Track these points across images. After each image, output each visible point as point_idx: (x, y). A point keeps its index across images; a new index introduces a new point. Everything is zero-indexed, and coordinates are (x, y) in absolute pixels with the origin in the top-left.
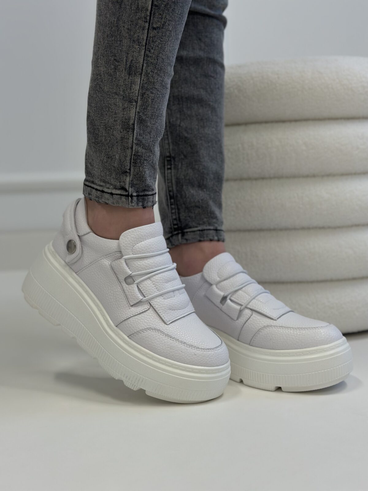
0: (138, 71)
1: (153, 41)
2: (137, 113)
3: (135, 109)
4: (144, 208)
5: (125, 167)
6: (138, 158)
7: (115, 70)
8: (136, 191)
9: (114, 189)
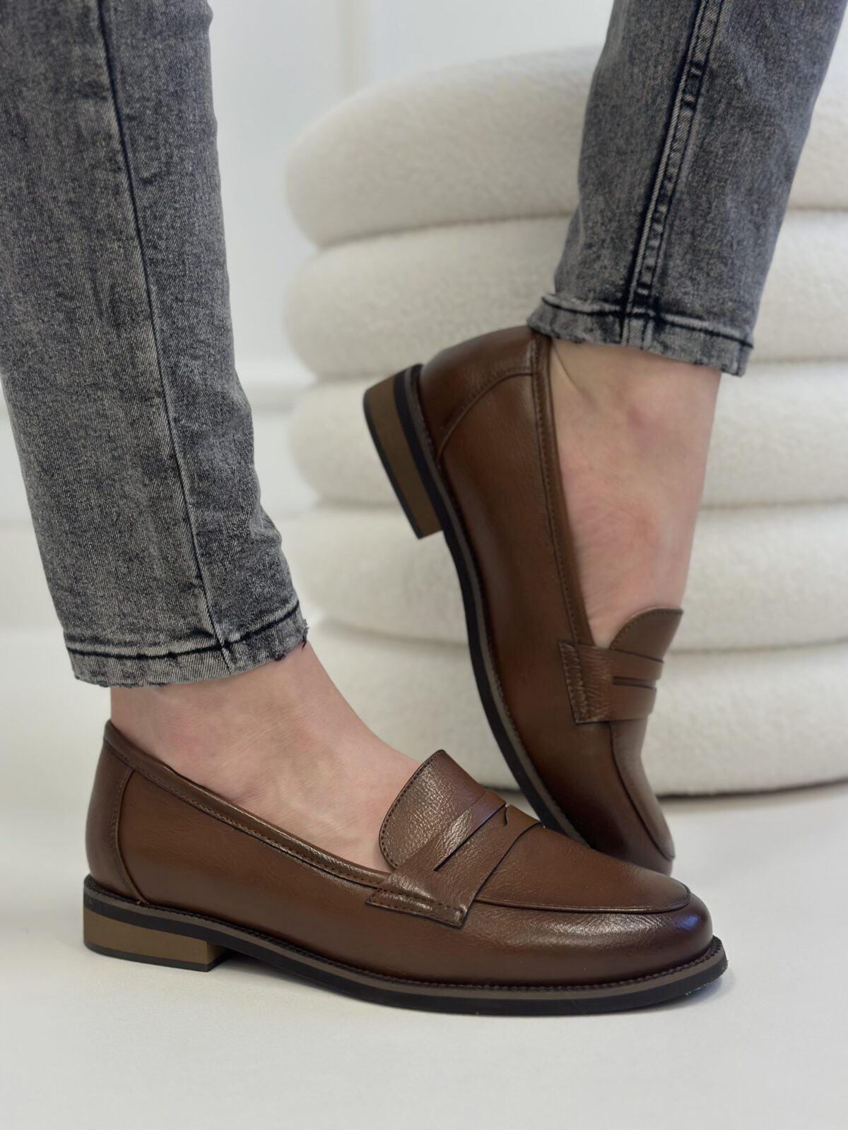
0: (139, 309)
1: (155, 217)
2: (173, 424)
3: (163, 414)
4: (280, 658)
5: (184, 574)
6: (210, 539)
7: (72, 323)
8: (235, 628)
9: (174, 640)
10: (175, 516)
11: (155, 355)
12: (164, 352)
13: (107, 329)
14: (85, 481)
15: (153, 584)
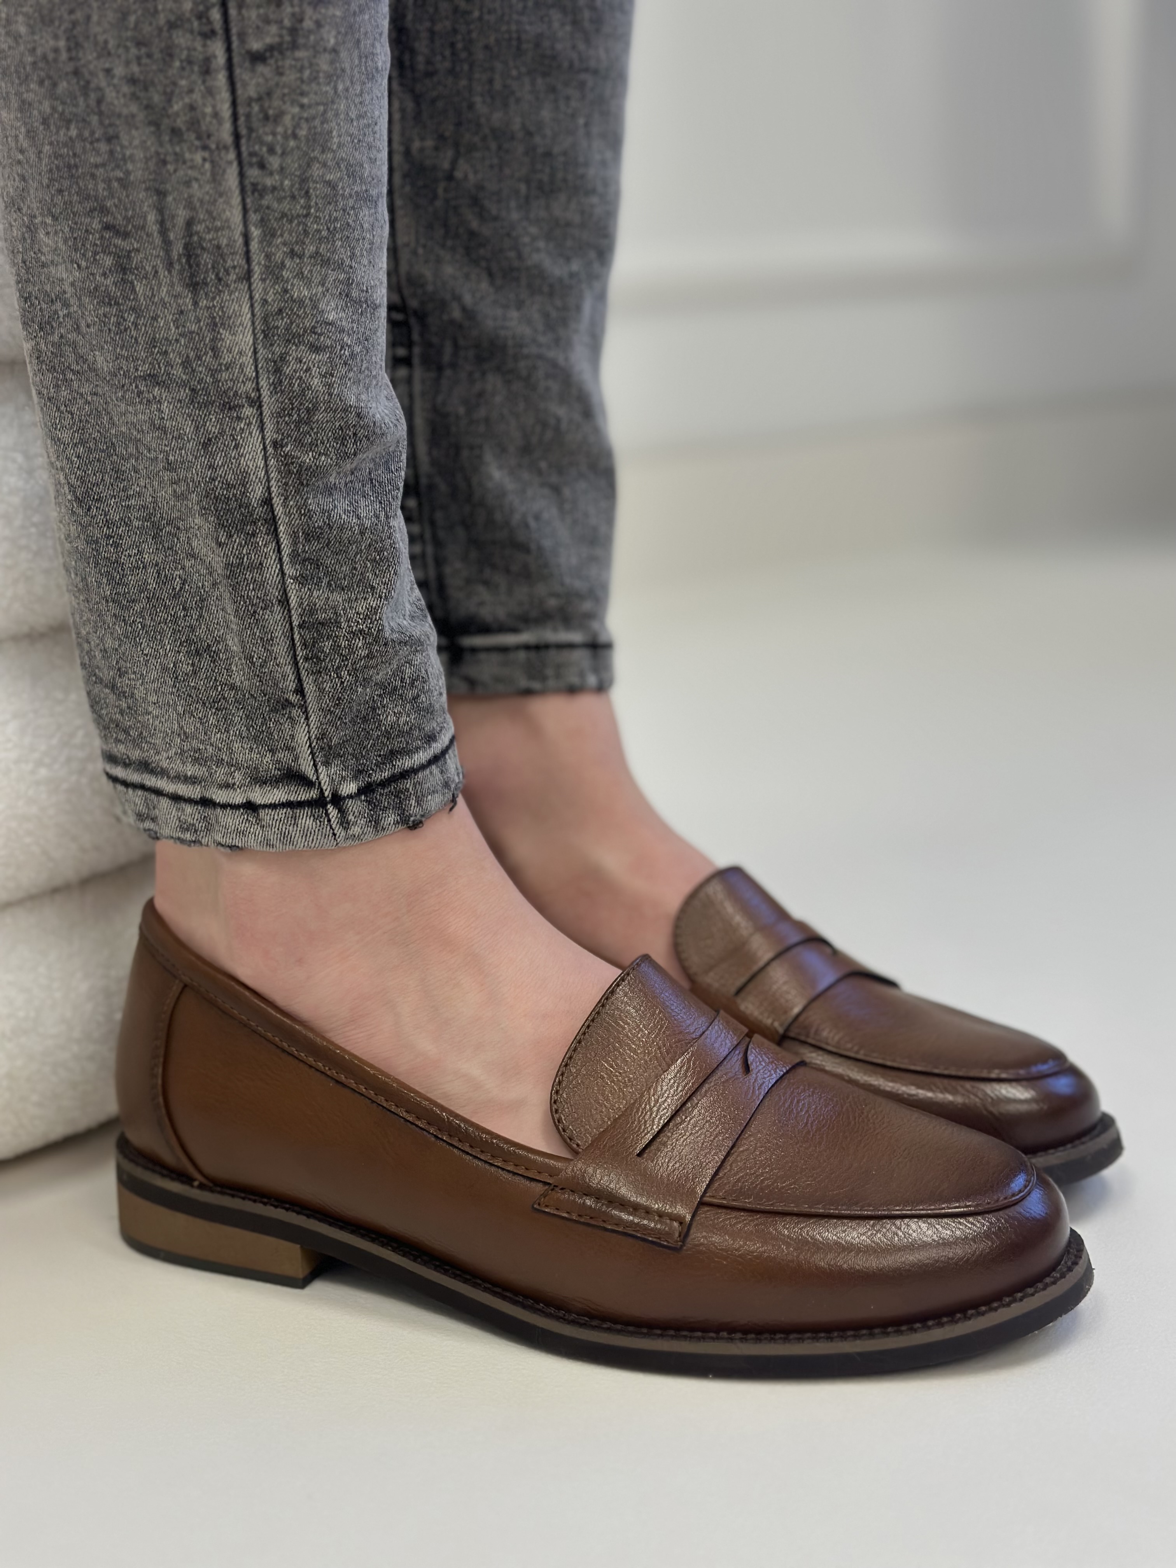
0: (229, 263)
2: (270, 450)
3: (256, 434)
4: (416, 825)
5: (276, 684)
6: (321, 636)
7: (125, 274)
8: (351, 774)
9: (256, 784)
10: (266, 594)
11: (250, 339)
12: (266, 336)
13: (178, 289)
14: (136, 523)
15: (230, 695)
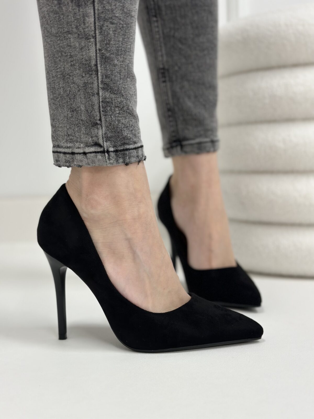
5: (94, 118)
6: (107, 106)
10: (94, 92)
15: (81, 122)
